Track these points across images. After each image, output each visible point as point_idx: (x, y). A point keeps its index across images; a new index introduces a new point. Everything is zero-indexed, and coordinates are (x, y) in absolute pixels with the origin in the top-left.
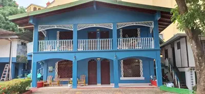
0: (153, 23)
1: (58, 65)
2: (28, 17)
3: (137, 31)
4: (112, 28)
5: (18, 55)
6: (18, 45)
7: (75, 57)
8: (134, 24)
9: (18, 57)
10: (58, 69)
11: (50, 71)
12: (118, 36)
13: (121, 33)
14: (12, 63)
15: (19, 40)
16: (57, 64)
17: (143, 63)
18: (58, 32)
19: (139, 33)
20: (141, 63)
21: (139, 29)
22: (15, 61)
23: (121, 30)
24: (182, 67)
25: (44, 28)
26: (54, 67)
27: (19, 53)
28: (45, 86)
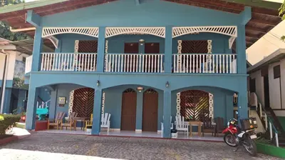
0: (236, 29)
1: (74, 95)
2: (24, 12)
3: (206, 44)
4: (164, 37)
5: (16, 77)
6: (17, 61)
7: (99, 82)
8: (203, 31)
9: (15, 80)
10: (74, 102)
11: (60, 105)
12: (175, 51)
13: (180, 47)
14: (6, 88)
15: (19, 53)
16: (72, 94)
17: (214, 98)
18: (77, 42)
19: (210, 47)
20: (211, 98)
21: (210, 42)
22: (11, 86)
23: (180, 42)
24: (282, 109)
25: (50, 31)
26: (67, 99)
27: (19, 74)
28: (52, 128)
